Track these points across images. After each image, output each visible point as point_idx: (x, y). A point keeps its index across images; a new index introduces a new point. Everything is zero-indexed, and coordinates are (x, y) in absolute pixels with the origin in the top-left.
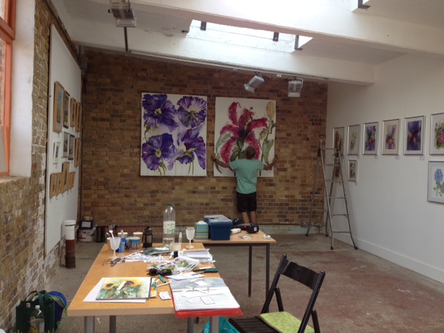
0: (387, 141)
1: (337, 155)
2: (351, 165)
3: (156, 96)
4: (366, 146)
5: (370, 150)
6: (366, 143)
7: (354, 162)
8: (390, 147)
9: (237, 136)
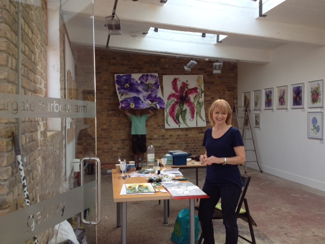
0: (280, 100)
1: (246, 111)
2: (256, 117)
3: (124, 76)
4: (266, 104)
5: (268, 106)
6: (266, 102)
7: (257, 115)
8: (282, 104)
9: (179, 101)
